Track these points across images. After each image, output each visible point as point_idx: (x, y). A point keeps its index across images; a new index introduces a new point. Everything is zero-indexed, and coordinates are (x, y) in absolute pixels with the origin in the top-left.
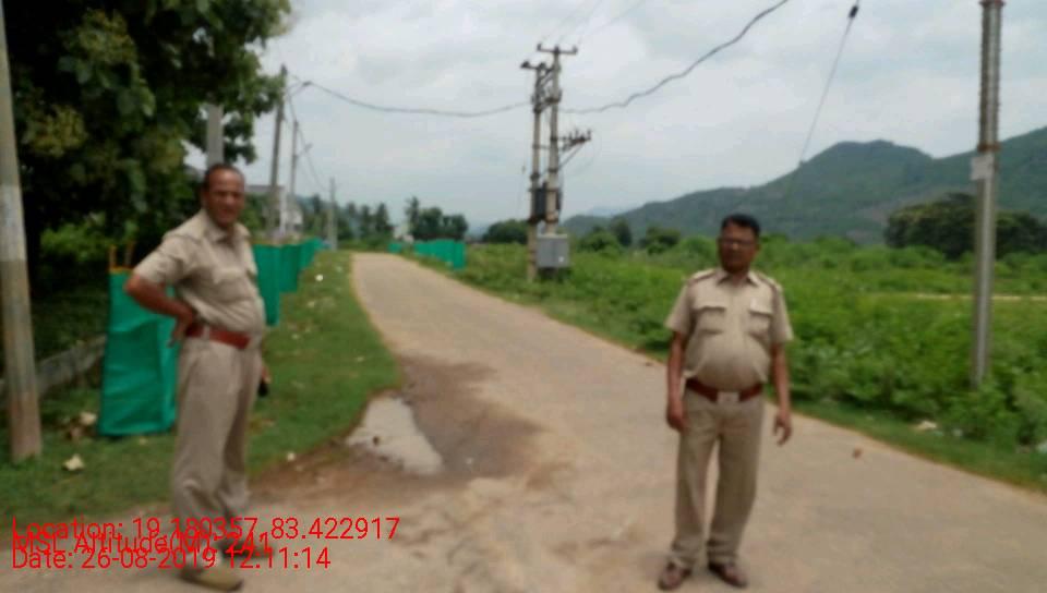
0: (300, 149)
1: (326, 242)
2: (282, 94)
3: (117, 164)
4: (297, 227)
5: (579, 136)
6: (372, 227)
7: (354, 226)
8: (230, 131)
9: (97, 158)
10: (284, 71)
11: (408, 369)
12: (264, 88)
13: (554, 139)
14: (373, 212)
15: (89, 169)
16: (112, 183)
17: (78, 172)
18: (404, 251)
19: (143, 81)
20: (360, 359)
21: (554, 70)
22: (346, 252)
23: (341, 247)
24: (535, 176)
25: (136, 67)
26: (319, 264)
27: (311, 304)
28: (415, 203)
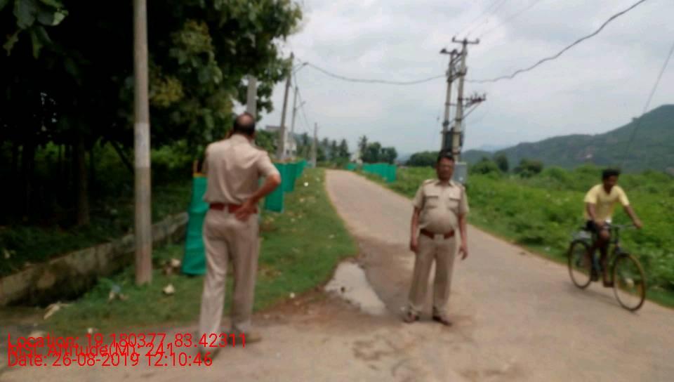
0: (298, 104)
1: (309, 162)
2: (290, 70)
3: (198, 112)
4: (294, 152)
5: (478, 97)
6: (338, 154)
7: (327, 153)
8: (260, 93)
9: (187, 108)
10: (292, 56)
11: (361, 245)
12: (281, 67)
13: (460, 99)
14: (338, 144)
15: (182, 114)
16: (195, 123)
17: (176, 117)
18: (357, 170)
19: (215, 63)
20: (332, 236)
21: (463, 54)
22: (321, 169)
23: (318, 166)
24: (446, 123)
25: (212, 55)
26: (306, 176)
27: (302, 200)
28: (364, 140)
